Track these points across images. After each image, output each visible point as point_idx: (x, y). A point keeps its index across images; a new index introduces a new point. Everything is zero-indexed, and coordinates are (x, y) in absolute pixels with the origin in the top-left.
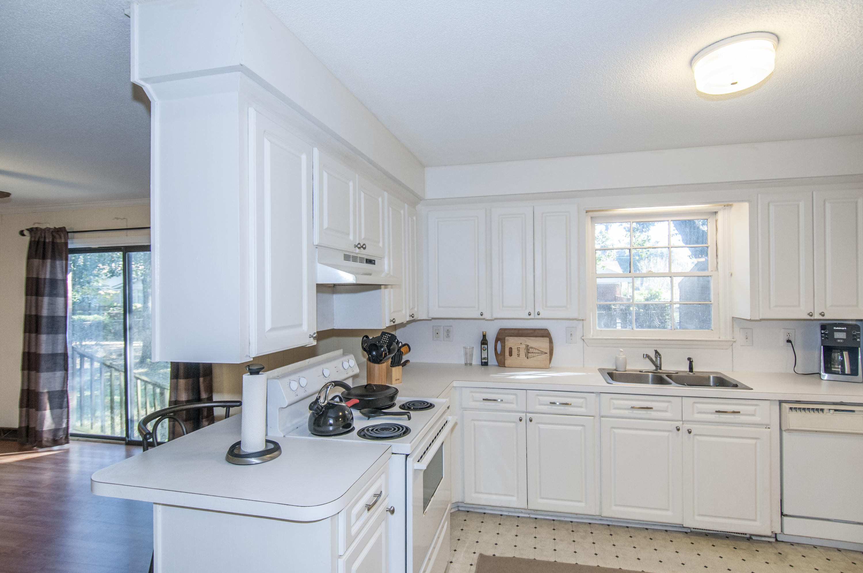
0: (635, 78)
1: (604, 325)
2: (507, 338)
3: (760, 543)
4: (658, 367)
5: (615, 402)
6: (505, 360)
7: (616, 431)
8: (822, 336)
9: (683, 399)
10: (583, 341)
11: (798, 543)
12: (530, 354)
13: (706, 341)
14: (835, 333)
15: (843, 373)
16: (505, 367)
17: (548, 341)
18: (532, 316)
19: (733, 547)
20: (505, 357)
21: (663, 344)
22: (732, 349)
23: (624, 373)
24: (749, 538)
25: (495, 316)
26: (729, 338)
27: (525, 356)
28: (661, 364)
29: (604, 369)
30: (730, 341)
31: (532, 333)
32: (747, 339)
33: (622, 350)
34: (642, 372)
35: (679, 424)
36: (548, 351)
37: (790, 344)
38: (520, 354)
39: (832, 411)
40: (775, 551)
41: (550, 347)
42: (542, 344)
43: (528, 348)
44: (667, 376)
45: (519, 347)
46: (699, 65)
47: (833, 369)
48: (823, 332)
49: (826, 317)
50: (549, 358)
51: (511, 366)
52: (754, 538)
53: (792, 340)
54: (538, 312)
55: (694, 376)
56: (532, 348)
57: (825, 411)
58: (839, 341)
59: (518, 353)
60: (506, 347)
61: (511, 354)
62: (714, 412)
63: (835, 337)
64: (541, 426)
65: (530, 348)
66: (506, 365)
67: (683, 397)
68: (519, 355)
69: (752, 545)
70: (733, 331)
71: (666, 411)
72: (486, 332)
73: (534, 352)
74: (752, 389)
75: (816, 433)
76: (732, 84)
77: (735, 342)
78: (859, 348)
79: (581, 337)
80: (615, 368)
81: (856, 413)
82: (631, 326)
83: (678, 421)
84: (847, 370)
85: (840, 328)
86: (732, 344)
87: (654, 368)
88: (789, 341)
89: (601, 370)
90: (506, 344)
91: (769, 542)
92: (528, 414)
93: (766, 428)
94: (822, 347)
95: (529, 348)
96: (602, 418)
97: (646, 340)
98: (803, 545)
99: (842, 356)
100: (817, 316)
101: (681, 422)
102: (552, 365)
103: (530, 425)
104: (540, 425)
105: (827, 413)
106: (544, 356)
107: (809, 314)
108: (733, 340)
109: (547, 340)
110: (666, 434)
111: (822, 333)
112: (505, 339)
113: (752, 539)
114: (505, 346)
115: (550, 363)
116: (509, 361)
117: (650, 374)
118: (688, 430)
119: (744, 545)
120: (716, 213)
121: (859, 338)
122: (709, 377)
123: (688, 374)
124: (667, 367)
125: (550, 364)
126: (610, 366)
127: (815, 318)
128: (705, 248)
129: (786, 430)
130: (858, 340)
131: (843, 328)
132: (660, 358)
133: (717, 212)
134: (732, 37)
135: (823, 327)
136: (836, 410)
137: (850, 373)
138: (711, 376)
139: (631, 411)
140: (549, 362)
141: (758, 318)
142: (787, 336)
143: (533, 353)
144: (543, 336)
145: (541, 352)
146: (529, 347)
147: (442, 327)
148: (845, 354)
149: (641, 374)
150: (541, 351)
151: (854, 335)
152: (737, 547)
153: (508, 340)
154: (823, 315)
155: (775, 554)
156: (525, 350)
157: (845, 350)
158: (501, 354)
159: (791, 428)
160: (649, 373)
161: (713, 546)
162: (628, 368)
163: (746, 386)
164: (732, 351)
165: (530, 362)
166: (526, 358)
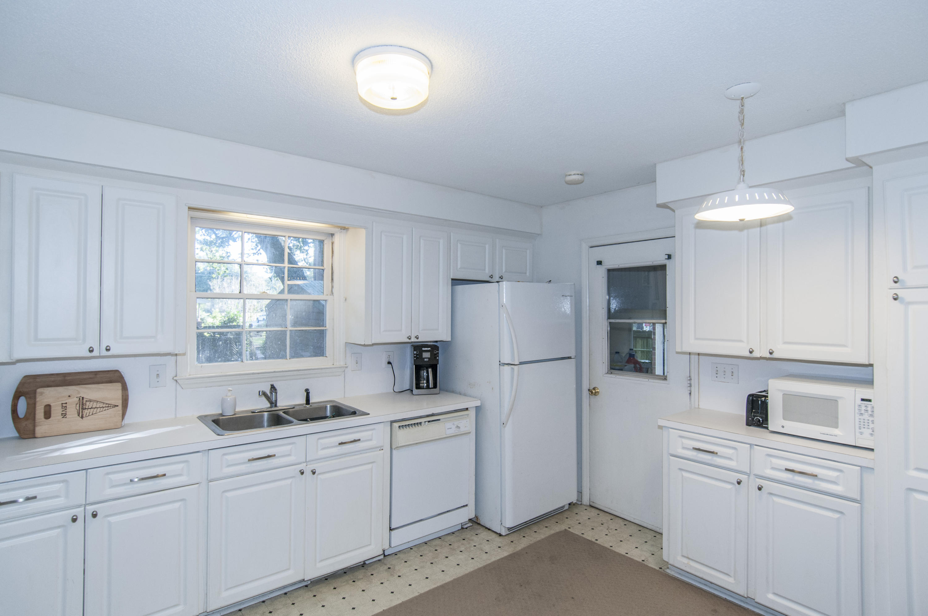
0: (290, 49)
1: (205, 358)
2: (39, 390)
3: (373, 565)
4: (273, 403)
5: (229, 457)
6: (34, 426)
7: (229, 494)
8: (414, 356)
9: (307, 438)
10: (175, 382)
11: (399, 551)
12: (86, 411)
14: (424, 353)
15: (428, 387)
16: (35, 437)
17: (120, 388)
18: (95, 353)
19: (352, 581)
20: (36, 421)
21: (278, 377)
22: (345, 375)
23: (233, 418)
24: (363, 565)
25: (18, 355)
26: (342, 364)
27: (77, 415)
28: (276, 401)
29: (206, 416)
30: (343, 367)
31: (91, 378)
32: (357, 363)
33: (231, 389)
34: (256, 413)
35: (302, 467)
36: (119, 403)
37: (391, 365)
38: (67, 413)
39: (427, 423)
40: (386, 567)
41: (123, 396)
42: (109, 393)
43: (82, 402)
44: (284, 413)
45: (63, 402)
46: (363, 64)
47: (421, 385)
48: (415, 352)
49: (419, 340)
50: (121, 412)
51: (48, 435)
52: (367, 562)
53: (391, 362)
54: (108, 346)
55: (311, 408)
56: (90, 401)
57: (423, 424)
58: (425, 360)
59: (63, 412)
60: (37, 405)
61: (48, 414)
62: (338, 444)
63: (423, 357)
64: (112, 519)
65: (86, 401)
67: (308, 435)
68: (64, 415)
69: (367, 571)
70: (346, 357)
71: (289, 455)
73: (94, 407)
74: (369, 414)
75: (417, 445)
76: (392, 99)
77: (347, 367)
78: (438, 365)
79: (173, 377)
80: (221, 412)
81: (441, 421)
82: (240, 358)
83: (300, 463)
84: (431, 385)
85: (426, 349)
86: (345, 370)
87: (269, 405)
88: (389, 363)
89: (202, 418)
90: (37, 400)
91: (379, 560)
92: (88, 507)
93: (380, 450)
94: (414, 366)
95: (84, 402)
96: (210, 483)
97: (258, 373)
98: (403, 551)
99: (428, 372)
100: (413, 340)
101: (305, 464)
102: (127, 420)
103: (92, 523)
104: (110, 519)
105: (423, 425)
106: (111, 411)
107: (408, 338)
108: (345, 365)
109: (118, 386)
110: (289, 481)
111: (414, 354)
112: (35, 392)
113: (366, 564)
114: (35, 404)
115: (123, 419)
116: (43, 427)
117: (266, 414)
118: (312, 471)
119: (360, 574)
120: (332, 235)
121: (438, 356)
122: (326, 407)
123: (305, 407)
124: (283, 402)
125: (123, 421)
126: (214, 411)
127: (412, 341)
128: (321, 270)
129: (396, 448)
130: (438, 358)
131: (428, 349)
132: (276, 393)
133: (334, 234)
134: (400, 46)
135: (416, 348)
136: (429, 422)
137: (432, 387)
138: (328, 406)
139: (248, 465)
140: (121, 418)
141: (370, 343)
142: (388, 358)
143: (91, 408)
144: (111, 382)
145: (107, 406)
146: (85, 400)
148: (430, 370)
149: (253, 415)
150: (107, 404)
151: (436, 354)
152: (355, 579)
153: (42, 394)
154: (418, 338)
155: (386, 570)
156: (78, 405)
157: (430, 367)
158: (26, 418)
159: (400, 445)
160: (264, 413)
161: (335, 588)
162: (238, 409)
163: (364, 412)
164: (345, 377)
165: (86, 423)
166: (80, 419)
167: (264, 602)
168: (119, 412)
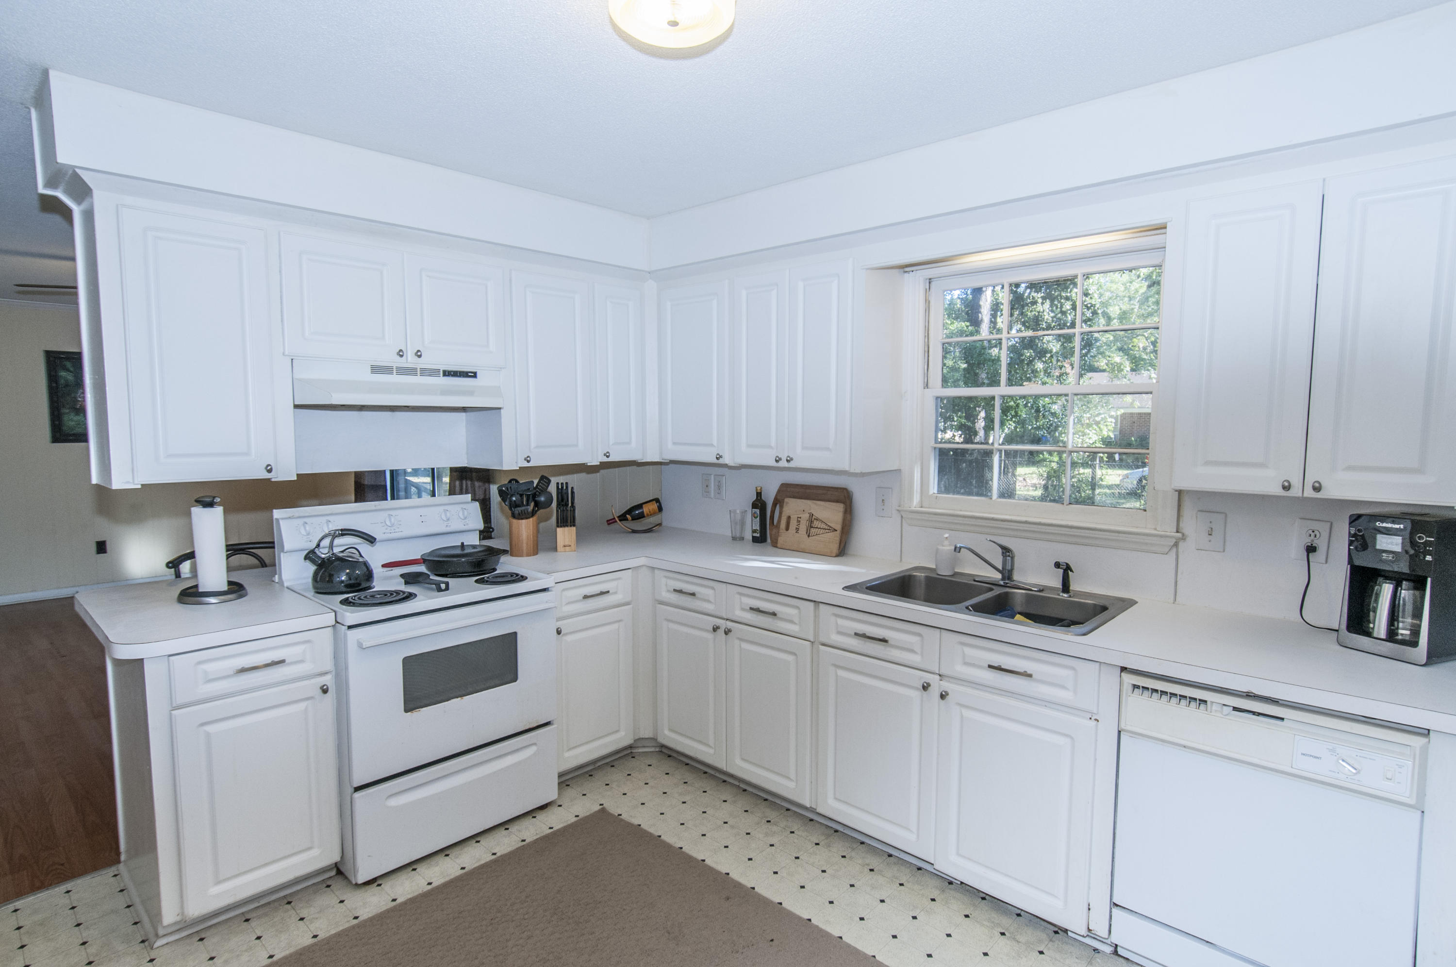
2: (786, 500)
3: (1072, 945)
4: (1005, 574)
6: (780, 536)
7: (839, 672)
8: (1350, 541)
9: (942, 634)
10: (899, 513)
12: (813, 530)
13: (1119, 532)
14: (1380, 537)
16: (776, 547)
17: (847, 510)
20: (781, 531)
22: (1176, 553)
26: (1168, 529)
27: (805, 532)
28: (1011, 570)
29: (920, 568)
30: (1171, 537)
31: (825, 494)
32: (1210, 534)
33: (947, 536)
35: (928, 678)
36: (839, 527)
38: (800, 529)
39: (1227, 709)
41: (843, 520)
42: (831, 513)
43: (812, 519)
45: (799, 516)
48: (1353, 531)
49: (1327, 495)
50: (838, 539)
51: (784, 547)
53: (1316, 547)
54: (788, 456)
56: (817, 519)
57: (1213, 706)
58: (1386, 556)
59: (797, 527)
60: (784, 515)
61: (788, 527)
62: (987, 666)
63: (1378, 546)
65: (814, 519)
66: (779, 545)
67: (942, 631)
68: (797, 530)
69: (1046, 942)
70: (1179, 515)
71: (914, 651)
72: (761, 488)
73: (819, 527)
77: (1183, 538)
79: (898, 507)
81: (1285, 723)
82: (985, 493)
85: (1390, 525)
86: (1177, 544)
87: (999, 575)
88: (1310, 548)
90: (786, 509)
93: (1090, 718)
94: (1349, 566)
101: (937, 677)
102: (847, 550)
105: (1215, 709)
106: (833, 535)
108: (1178, 534)
109: (845, 508)
111: (1351, 536)
112: (784, 502)
114: (783, 513)
116: (783, 537)
118: (943, 693)
131: (1397, 526)
132: (1013, 558)
135: (1355, 519)
140: (837, 546)
143: (817, 528)
144: (838, 501)
145: (828, 528)
146: (814, 517)
147: (712, 476)
150: (829, 526)
151: (1419, 546)
153: (787, 503)
154: (1318, 490)
156: (808, 522)
158: (776, 526)
164: (1176, 558)
165: (808, 543)
166: (807, 536)
167: (890, 856)
168: (836, 538)
